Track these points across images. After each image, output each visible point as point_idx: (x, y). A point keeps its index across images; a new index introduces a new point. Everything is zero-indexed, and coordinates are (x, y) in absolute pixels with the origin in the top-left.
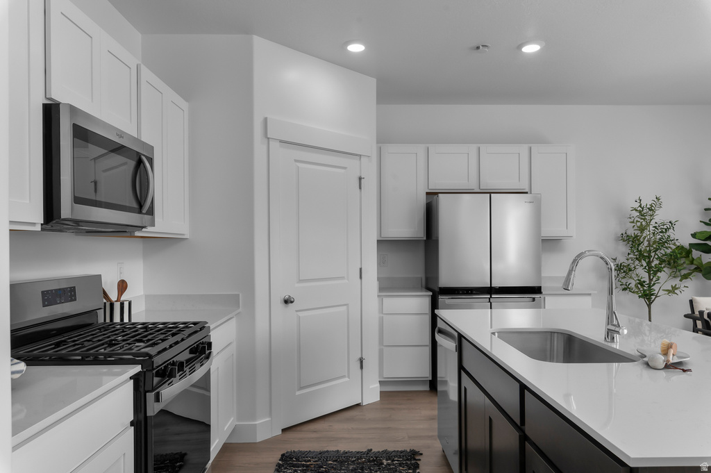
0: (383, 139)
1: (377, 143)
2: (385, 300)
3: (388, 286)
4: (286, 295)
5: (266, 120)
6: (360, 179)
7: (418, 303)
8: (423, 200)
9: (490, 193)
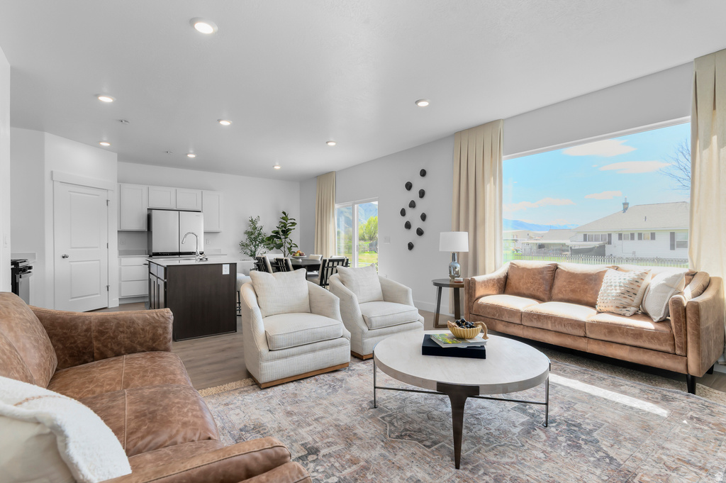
0: (121, 181)
1: (118, 182)
2: (122, 259)
3: (124, 253)
4: (63, 254)
5: (52, 172)
6: (107, 201)
7: (142, 260)
8: (146, 212)
9: (179, 211)
